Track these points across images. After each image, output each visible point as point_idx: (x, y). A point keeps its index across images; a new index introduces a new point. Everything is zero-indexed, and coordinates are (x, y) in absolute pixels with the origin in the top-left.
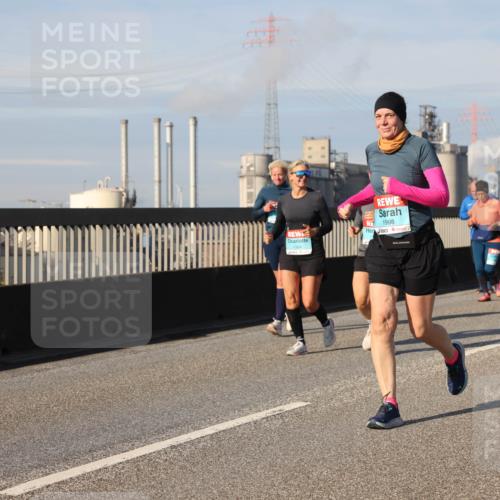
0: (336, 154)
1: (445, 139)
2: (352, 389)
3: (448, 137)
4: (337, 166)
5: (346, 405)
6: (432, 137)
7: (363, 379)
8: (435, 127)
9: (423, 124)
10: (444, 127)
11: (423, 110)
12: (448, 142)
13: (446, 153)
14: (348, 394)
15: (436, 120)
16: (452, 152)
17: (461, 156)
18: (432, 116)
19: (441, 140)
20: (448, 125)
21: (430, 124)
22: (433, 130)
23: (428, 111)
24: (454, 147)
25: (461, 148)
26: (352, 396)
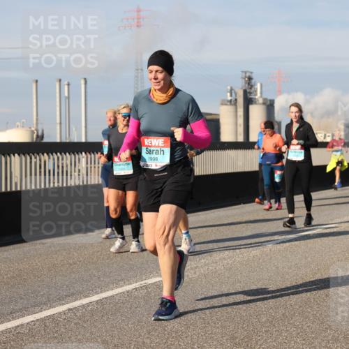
1: (259, 95)
2: (196, 268)
3: (261, 93)
6: (250, 93)
7: (203, 261)
8: (252, 86)
9: (244, 84)
10: (258, 86)
11: (244, 74)
12: (261, 97)
13: (260, 104)
14: (192, 272)
15: (253, 81)
16: (264, 104)
17: (270, 106)
18: (250, 79)
19: (256, 95)
20: (261, 85)
21: (249, 84)
22: (251, 89)
23: (248, 75)
24: (265, 100)
25: (270, 100)
26: (195, 273)
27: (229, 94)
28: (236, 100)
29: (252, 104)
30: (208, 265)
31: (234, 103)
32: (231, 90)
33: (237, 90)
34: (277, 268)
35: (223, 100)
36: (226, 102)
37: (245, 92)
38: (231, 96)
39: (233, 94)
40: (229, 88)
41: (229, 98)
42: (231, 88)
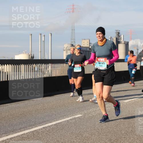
0: (91, 44)
1: (122, 40)
3: (123, 39)
4: (91, 47)
5: (93, 116)
6: (119, 39)
8: (120, 36)
9: (116, 35)
10: (122, 36)
11: (116, 31)
12: (123, 40)
14: (94, 112)
15: (120, 34)
16: (124, 43)
17: (127, 44)
18: (119, 33)
19: (121, 40)
20: (123, 36)
21: (118, 35)
22: (119, 37)
23: (118, 32)
24: (125, 42)
25: (127, 42)
29: (119, 43)
33: (113, 38)
34: (129, 111)
37: (117, 39)
40: (110, 37)
42: (111, 37)
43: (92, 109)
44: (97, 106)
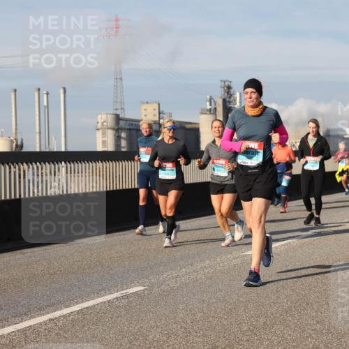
0: (163, 113)
1: (238, 104)
2: (177, 277)
3: (240, 102)
5: (172, 288)
6: (230, 102)
7: (184, 270)
8: (231, 95)
9: (223, 93)
10: (238, 95)
11: (223, 83)
14: (173, 281)
15: (232, 90)
18: (229, 88)
19: (235, 104)
20: (240, 94)
21: (228, 93)
22: (230, 98)
23: (227, 84)
26: (176, 282)
27: (208, 103)
28: (215, 109)
30: (189, 274)
31: (213, 112)
32: (211, 99)
33: (216, 99)
35: (202, 109)
36: (205, 111)
37: (224, 101)
38: (211, 105)
39: (213, 103)
40: (208, 97)
41: (209, 107)
42: (211, 97)
43: (170, 272)
44: (180, 266)
